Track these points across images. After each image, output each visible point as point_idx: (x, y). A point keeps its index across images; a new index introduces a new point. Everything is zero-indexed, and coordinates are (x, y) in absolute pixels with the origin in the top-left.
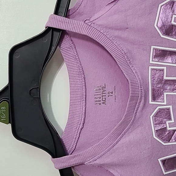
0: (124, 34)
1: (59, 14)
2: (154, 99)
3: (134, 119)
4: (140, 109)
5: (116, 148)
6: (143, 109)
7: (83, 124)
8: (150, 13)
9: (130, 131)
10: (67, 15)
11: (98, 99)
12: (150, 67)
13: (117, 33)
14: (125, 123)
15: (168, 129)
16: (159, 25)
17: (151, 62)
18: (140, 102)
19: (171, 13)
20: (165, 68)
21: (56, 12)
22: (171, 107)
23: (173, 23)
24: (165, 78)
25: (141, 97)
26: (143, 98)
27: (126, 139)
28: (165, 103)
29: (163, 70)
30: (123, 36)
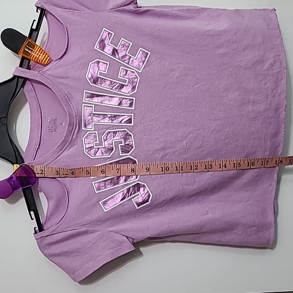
0: (65, 81)
1: (23, 66)
2: (85, 126)
3: (71, 140)
4: (75, 133)
5: (59, 159)
6: (77, 133)
7: (39, 145)
8: (83, 68)
9: (68, 148)
10: (29, 68)
11: (51, 128)
12: (83, 105)
13: (61, 80)
14: (64, 142)
15: (95, 147)
16: (90, 76)
17: (84, 101)
18: (75, 128)
19: (97, 69)
20: (93, 106)
21: (21, 66)
22: (96, 132)
23: (98, 76)
24: (93, 112)
25: (76, 125)
26: (78, 125)
27: (65, 153)
28: (93, 130)
29: (92, 107)
30: (65, 83)
